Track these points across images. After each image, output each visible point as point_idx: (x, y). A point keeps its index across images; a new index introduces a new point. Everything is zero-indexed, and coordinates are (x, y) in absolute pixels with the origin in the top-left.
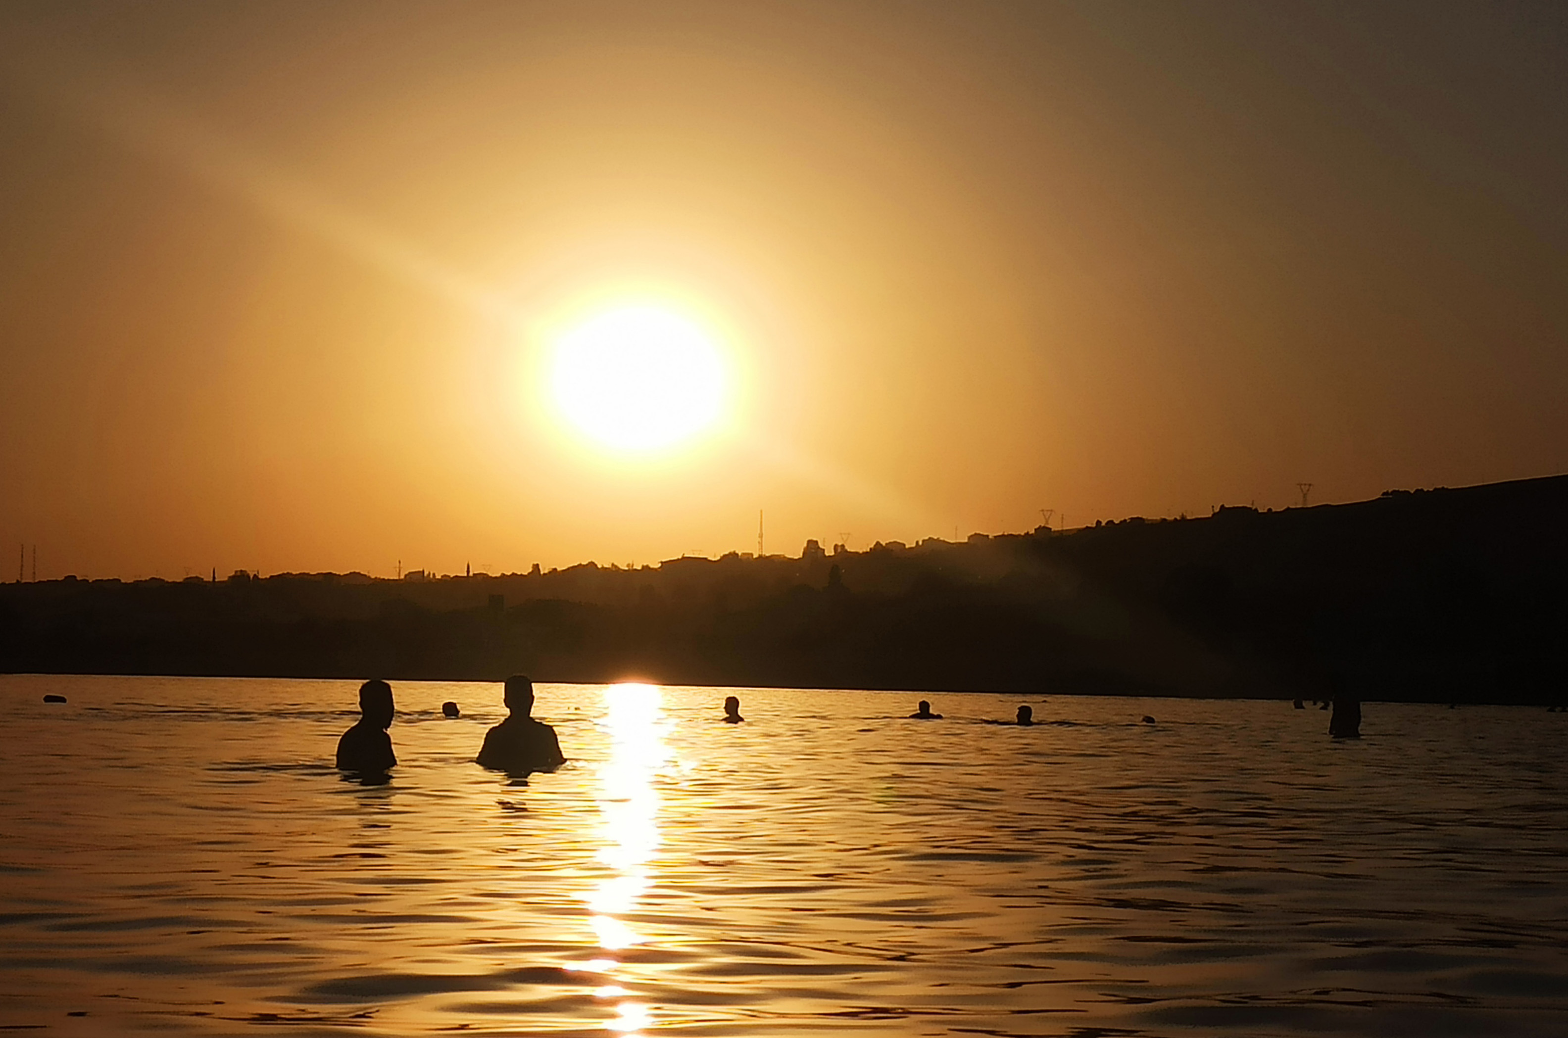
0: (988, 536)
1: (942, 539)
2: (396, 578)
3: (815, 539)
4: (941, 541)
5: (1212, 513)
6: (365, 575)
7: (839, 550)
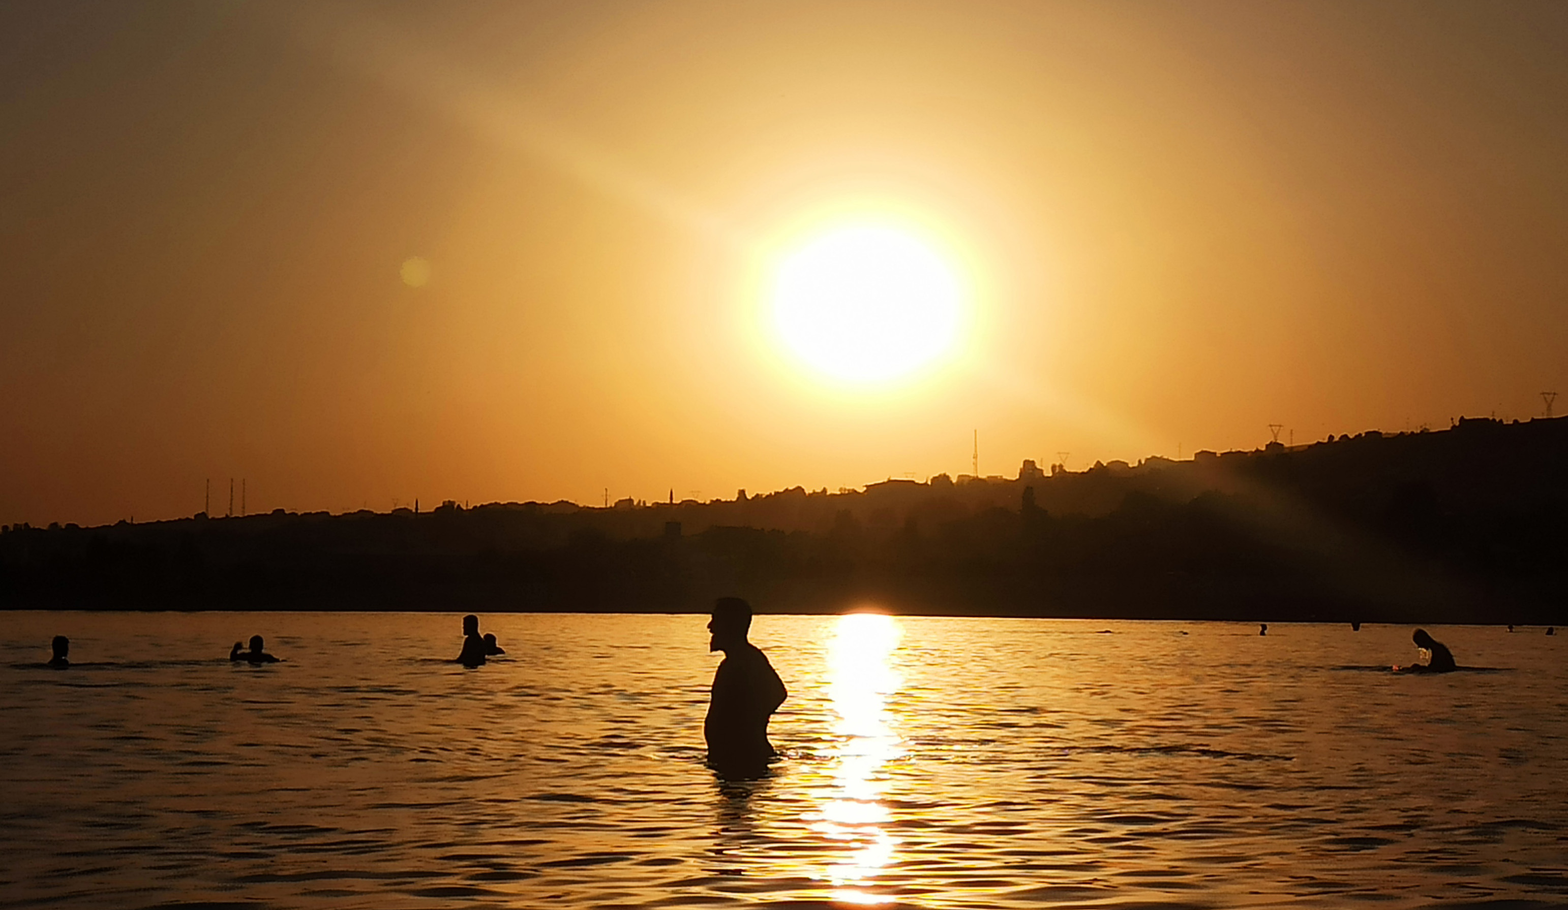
0: (1215, 453)
1: (1166, 457)
2: (604, 506)
3: (1031, 459)
4: (1165, 459)
5: (1451, 425)
6: (573, 504)
7: (1057, 470)
